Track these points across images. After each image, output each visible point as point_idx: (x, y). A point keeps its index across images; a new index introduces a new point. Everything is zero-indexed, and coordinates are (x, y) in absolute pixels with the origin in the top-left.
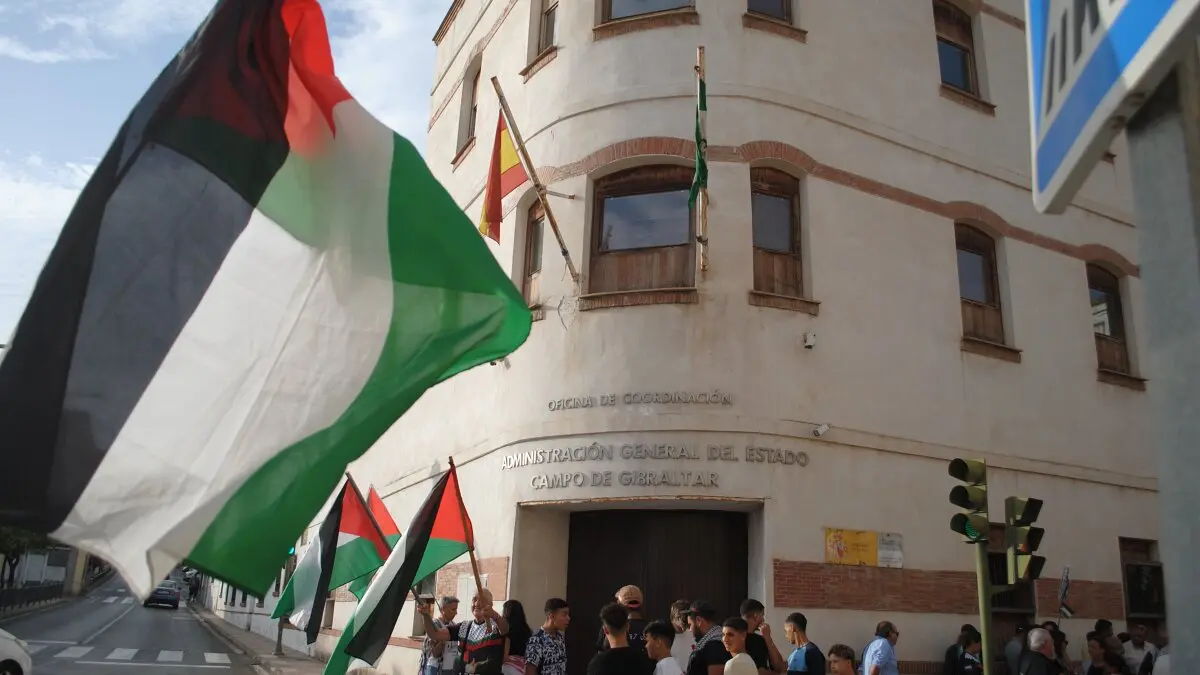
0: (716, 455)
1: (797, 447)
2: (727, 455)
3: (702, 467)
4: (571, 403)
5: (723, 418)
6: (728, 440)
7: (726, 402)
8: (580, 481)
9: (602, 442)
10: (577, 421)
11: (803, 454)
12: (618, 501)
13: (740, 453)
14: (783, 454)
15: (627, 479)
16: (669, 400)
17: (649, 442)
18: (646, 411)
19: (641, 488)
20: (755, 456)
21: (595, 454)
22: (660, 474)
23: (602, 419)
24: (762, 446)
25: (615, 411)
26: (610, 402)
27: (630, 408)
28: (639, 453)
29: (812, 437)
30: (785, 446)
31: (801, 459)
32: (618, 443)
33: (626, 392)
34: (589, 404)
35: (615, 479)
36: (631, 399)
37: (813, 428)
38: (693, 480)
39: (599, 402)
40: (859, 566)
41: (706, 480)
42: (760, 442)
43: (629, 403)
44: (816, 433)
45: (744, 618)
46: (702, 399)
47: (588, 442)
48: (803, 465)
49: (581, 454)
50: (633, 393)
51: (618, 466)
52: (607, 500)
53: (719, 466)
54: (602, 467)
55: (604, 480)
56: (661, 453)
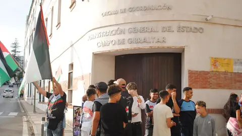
0: (164, 30)
1: (198, 26)
2: (169, 30)
3: (159, 35)
4: (110, 13)
5: (168, 15)
6: (169, 24)
7: (169, 9)
8: (113, 43)
9: (121, 27)
10: (112, 20)
11: (201, 28)
12: (128, 50)
13: (175, 28)
14: (193, 28)
15: (131, 42)
16: (146, 9)
17: (139, 26)
18: (137, 14)
19: (135, 44)
20: (181, 30)
21: (119, 32)
22: (143, 39)
23: (120, 18)
24: (184, 26)
25: (126, 15)
26: (124, 11)
27: (131, 13)
28: (135, 31)
29: (206, 21)
30: (194, 25)
31: (201, 30)
32: (127, 27)
33: (130, 7)
34: (116, 13)
35: (126, 42)
36: (132, 10)
37: (205, 17)
38: (156, 40)
39: (120, 11)
40: (225, 72)
41: (161, 40)
42: (182, 24)
43: (131, 11)
44: (206, 19)
45: (167, 90)
46: (159, 8)
47: (116, 28)
48: (201, 33)
49: (114, 32)
50: (132, 7)
51: (127, 36)
52: (123, 50)
53: (166, 34)
54: (121, 37)
55: (122, 42)
56: (143, 30)
